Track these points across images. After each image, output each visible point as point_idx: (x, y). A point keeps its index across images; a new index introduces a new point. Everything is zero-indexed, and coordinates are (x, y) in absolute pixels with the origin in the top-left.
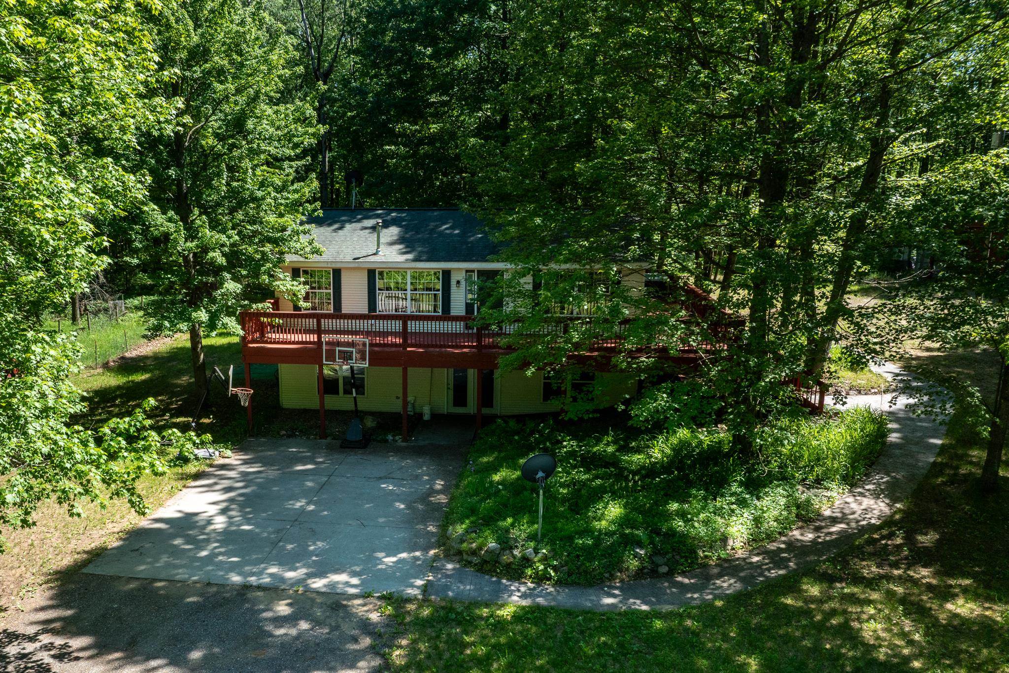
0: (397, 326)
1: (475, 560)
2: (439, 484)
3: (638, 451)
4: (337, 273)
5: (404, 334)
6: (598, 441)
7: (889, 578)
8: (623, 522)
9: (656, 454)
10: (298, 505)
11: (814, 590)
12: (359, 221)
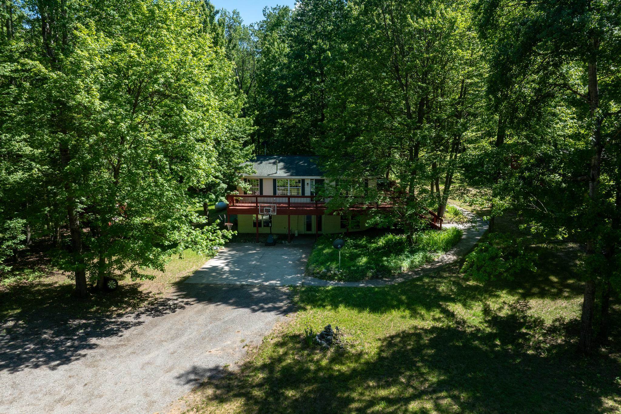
0: (286, 200)
1: (318, 276)
2: (304, 256)
3: (374, 243)
4: (261, 180)
5: (289, 203)
6: (360, 240)
7: (451, 277)
8: (367, 263)
9: (380, 243)
10: (253, 263)
11: (427, 280)
12: (267, 160)
